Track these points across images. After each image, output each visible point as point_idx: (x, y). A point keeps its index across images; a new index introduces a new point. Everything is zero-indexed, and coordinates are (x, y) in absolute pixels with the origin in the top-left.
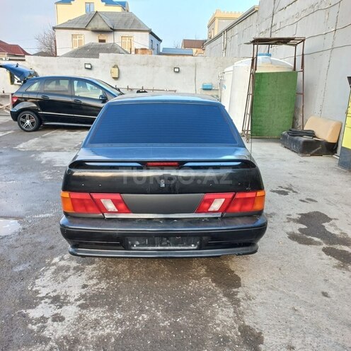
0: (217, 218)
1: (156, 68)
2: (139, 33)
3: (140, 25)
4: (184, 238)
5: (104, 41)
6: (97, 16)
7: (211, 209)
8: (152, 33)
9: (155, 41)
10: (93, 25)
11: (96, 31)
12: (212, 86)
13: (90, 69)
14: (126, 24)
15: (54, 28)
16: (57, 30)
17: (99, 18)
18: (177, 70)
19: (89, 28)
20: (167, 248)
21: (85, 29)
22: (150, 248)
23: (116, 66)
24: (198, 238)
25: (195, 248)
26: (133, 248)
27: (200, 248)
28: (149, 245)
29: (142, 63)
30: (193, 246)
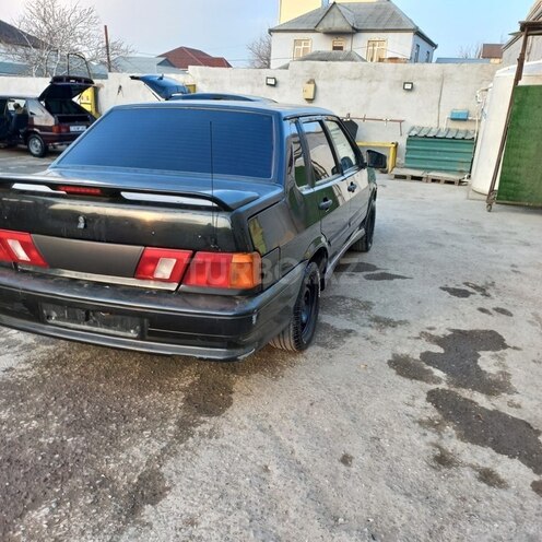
0: (170, 292)
1: (374, 84)
2: (398, 34)
3: (400, 21)
4: (117, 317)
5: (341, 48)
6: (334, 10)
7: (158, 275)
8: (419, 34)
9: (424, 46)
10: (327, 24)
11: (331, 33)
12: (468, 114)
13: (274, 86)
14: (378, 21)
15: (271, 31)
16: (274, 34)
17: (337, 12)
18: (409, 86)
19: (320, 28)
20: (95, 329)
21: (314, 31)
22: (72, 325)
23: (312, 81)
24: (137, 319)
25: (135, 335)
26: (51, 321)
27: (141, 337)
28: (69, 320)
29: (353, 76)
30: (132, 333)
